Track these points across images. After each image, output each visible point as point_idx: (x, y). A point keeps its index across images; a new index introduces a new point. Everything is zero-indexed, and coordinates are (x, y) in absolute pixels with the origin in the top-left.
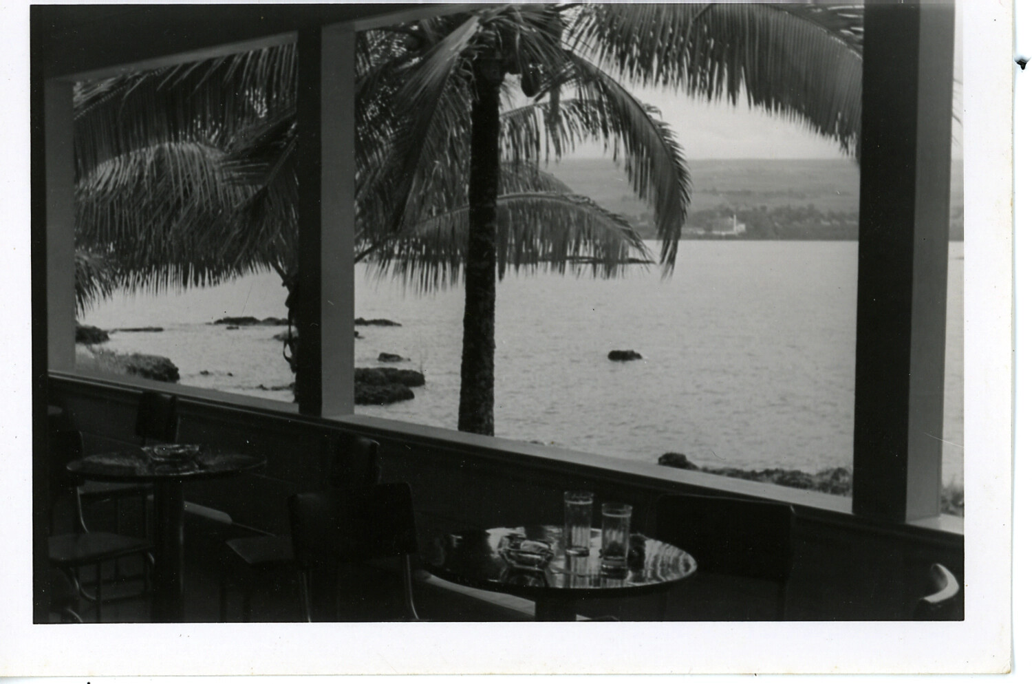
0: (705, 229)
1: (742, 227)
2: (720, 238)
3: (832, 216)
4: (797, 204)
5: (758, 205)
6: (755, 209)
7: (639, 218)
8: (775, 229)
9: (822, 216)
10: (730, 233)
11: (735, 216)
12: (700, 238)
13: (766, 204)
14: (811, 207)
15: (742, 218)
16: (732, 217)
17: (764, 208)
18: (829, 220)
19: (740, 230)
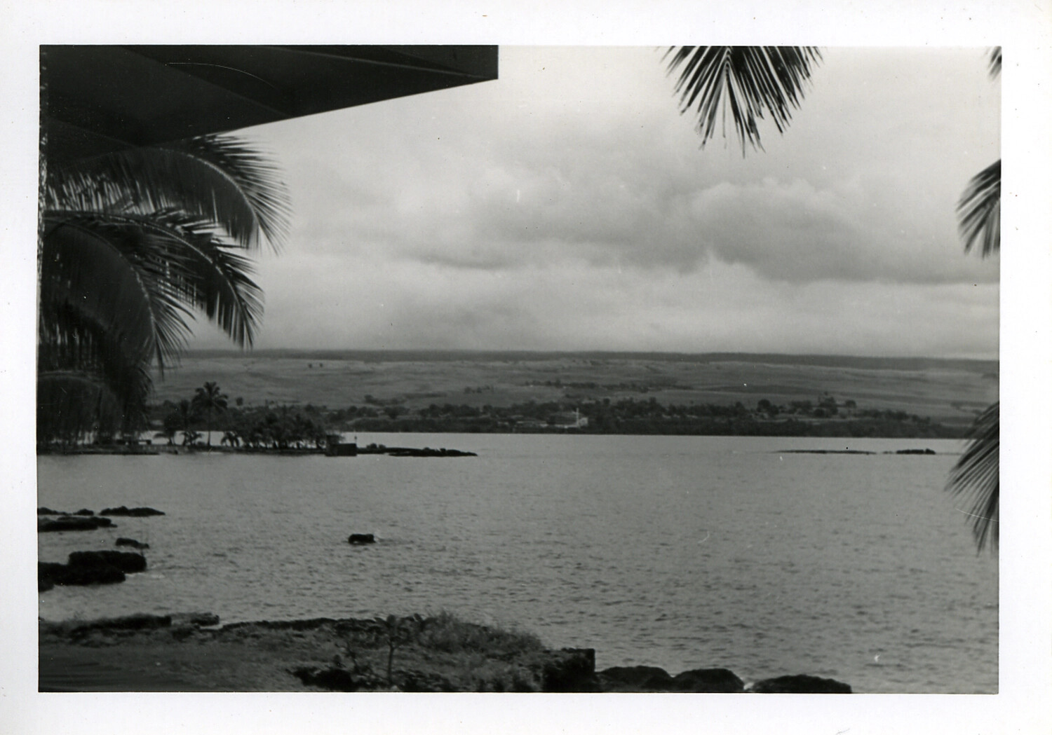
0: (548, 423)
1: (584, 421)
2: (562, 431)
3: (673, 410)
4: (639, 397)
5: (601, 399)
6: (598, 403)
7: (481, 411)
8: (617, 423)
9: (663, 410)
10: (572, 426)
11: (578, 409)
12: (542, 431)
13: (609, 398)
14: (653, 400)
15: (586, 410)
16: (575, 411)
17: (607, 401)
18: (669, 414)
19: (582, 424)
